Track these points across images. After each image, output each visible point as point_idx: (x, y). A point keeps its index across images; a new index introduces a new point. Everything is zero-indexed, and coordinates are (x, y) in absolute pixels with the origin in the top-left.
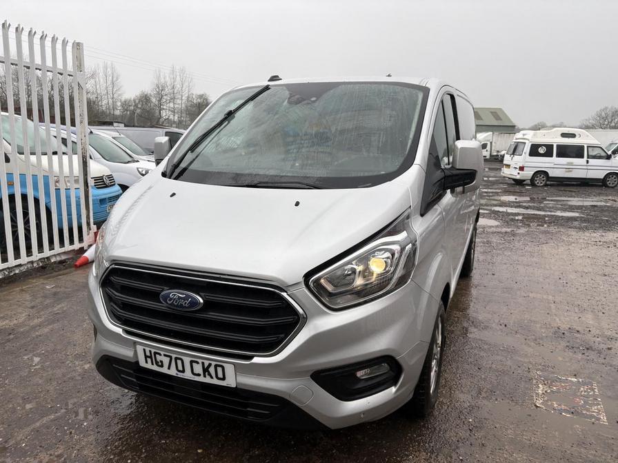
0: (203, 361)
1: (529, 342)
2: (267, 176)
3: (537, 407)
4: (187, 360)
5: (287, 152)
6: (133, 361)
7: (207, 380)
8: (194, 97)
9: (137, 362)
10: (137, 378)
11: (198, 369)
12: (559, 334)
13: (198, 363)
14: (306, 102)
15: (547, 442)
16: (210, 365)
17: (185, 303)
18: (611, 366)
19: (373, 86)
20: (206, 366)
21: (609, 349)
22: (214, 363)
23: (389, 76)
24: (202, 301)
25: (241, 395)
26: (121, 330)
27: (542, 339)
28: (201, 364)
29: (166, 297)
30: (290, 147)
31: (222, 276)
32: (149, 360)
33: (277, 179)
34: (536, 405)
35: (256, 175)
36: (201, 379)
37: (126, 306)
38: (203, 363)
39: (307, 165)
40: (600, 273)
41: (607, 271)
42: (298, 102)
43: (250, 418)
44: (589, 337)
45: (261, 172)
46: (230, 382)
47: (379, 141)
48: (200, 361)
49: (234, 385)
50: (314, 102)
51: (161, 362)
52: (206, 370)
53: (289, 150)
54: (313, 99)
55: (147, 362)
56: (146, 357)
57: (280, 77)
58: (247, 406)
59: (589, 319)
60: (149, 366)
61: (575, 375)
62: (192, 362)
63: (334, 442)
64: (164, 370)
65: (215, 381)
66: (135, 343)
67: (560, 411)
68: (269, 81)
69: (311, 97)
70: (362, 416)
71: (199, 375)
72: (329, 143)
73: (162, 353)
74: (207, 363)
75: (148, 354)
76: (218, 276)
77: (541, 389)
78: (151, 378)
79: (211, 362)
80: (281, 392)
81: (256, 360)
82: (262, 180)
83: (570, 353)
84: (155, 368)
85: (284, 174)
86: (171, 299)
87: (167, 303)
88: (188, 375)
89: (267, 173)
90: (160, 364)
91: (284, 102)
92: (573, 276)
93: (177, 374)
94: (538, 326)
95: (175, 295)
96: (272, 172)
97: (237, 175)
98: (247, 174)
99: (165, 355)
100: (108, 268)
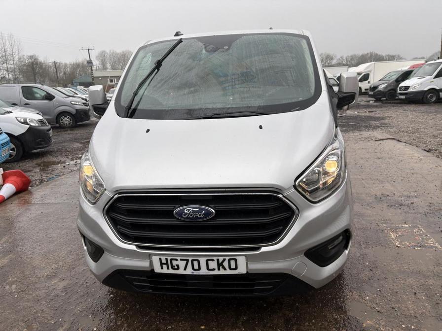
0: (218, 258)
1: (365, 207)
2: (216, 109)
3: (399, 247)
4: (203, 261)
5: (224, 89)
6: (149, 269)
7: (222, 272)
8: (25, 58)
9: (153, 270)
10: (150, 282)
11: (214, 265)
12: (379, 199)
13: (213, 260)
14: (221, 50)
15: (419, 268)
16: (224, 260)
17: (200, 215)
18: (420, 214)
19: (268, 36)
20: (220, 262)
21: (412, 203)
22: (227, 258)
23: (271, 29)
24: (213, 211)
25: (250, 278)
26: (135, 246)
27: (371, 204)
28: (216, 261)
29: (180, 213)
30: (225, 85)
31: (227, 190)
32: (165, 266)
33: (225, 111)
34: (397, 246)
35: (205, 109)
36: (216, 272)
37: (135, 226)
38: (218, 260)
39: (245, 98)
40: (376, 157)
41: (379, 155)
42: (214, 50)
43: (256, 294)
44: (396, 198)
45: (210, 106)
46: (242, 269)
47: (292, 76)
48: (215, 259)
49: (245, 272)
50: (227, 49)
51: (178, 266)
52: (220, 265)
53: (225, 88)
54: (226, 47)
55: (162, 268)
56: (162, 264)
57: (182, 33)
58: (254, 285)
59: (388, 186)
60: (165, 271)
61: (405, 223)
62: (207, 261)
63: (293, 298)
64: (181, 271)
65: (229, 272)
66: (150, 255)
67: (413, 247)
68: (175, 36)
69: (224, 46)
70: (334, 275)
71: (214, 270)
72: (256, 80)
73: (179, 258)
74: (221, 259)
75: (164, 261)
76: (224, 190)
77: (393, 236)
78: (165, 280)
79: (224, 258)
80: (284, 269)
81: (264, 249)
82: (215, 113)
83: (392, 210)
84: (171, 271)
85: (229, 106)
86: (186, 214)
87: (182, 217)
88: (204, 271)
89: (215, 107)
90: (176, 267)
91: (202, 51)
92: (362, 162)
93: (193, 273)
94: (364, 196)
95: (189, 210)
96: (219, 106)
97: (190, 110)
98: (198, 109)
99: (181, 260)
100: (113, 197)
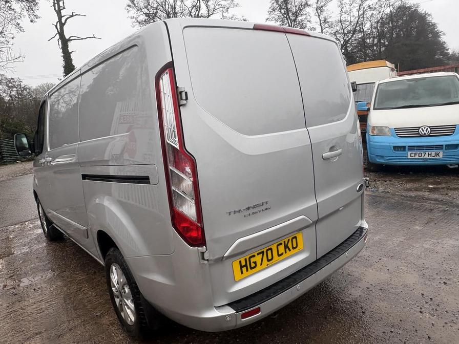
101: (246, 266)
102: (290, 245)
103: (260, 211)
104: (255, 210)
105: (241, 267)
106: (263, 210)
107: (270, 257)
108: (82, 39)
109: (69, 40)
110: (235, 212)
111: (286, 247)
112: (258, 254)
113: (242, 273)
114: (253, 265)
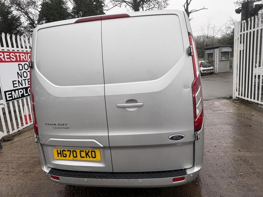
101: (60, 153)
102: (90, 154)
103: (62, 128)
104: (59, 126)
105: (58, 154)
106: (64, 128)
107: (75, 155)
108: (197, 11)
109: (190, 12)
110: (48, 124)
111: (87, 154)
112: (68, 151)
113: (58, 156)
114: (65, 155)
